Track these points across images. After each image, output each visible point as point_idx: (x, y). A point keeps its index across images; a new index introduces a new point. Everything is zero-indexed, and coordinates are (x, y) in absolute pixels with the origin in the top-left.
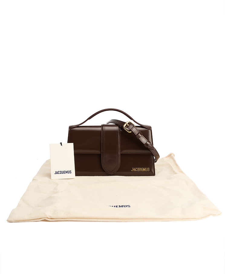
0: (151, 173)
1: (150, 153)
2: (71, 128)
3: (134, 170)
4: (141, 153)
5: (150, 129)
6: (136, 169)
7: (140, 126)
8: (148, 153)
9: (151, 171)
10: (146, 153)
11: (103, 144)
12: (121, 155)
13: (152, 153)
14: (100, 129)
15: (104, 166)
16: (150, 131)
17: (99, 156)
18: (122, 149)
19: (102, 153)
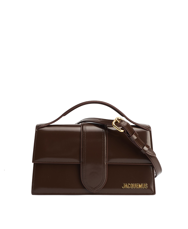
0: (151, 191)
1: (149, 163)
2: (39, 128)
3: (126, 186)
4: (136, 163)
5: (149, 129)
6: (129, 186)
7: (134, 125)
8: (146, 163)
9: (149, 187)
10: (143, 163)
11: (83, 150)
12: (109, 166)
13: (151, 163)
14: (79, 129)
15: (84, 182)
16: (148, 132)
17: (78, 166)
18: (109, 158)
19: (81, 163)
